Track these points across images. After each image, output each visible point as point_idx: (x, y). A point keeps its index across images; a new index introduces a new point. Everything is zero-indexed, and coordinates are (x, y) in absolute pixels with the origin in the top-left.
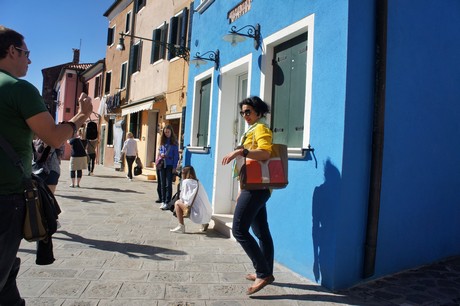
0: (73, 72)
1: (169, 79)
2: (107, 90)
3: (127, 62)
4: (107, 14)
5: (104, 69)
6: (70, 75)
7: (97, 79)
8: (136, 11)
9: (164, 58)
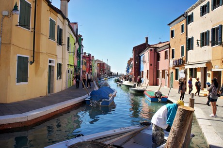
0: (153, 49)
1: (213, 54)
2: (173, 57)
3: (184, 45)
4: (169, 25)
5: (170, 47)
6: (151, 50)
7: (166, 52)
8: (187, 24)
9: (208, 45)
